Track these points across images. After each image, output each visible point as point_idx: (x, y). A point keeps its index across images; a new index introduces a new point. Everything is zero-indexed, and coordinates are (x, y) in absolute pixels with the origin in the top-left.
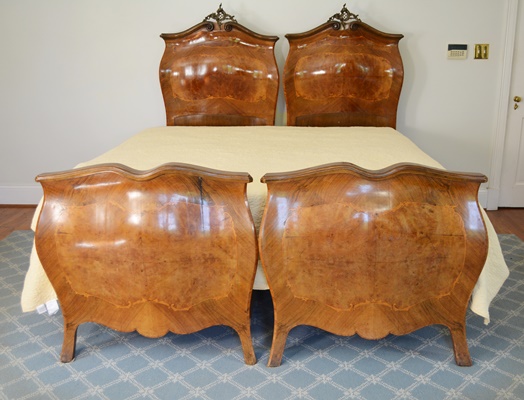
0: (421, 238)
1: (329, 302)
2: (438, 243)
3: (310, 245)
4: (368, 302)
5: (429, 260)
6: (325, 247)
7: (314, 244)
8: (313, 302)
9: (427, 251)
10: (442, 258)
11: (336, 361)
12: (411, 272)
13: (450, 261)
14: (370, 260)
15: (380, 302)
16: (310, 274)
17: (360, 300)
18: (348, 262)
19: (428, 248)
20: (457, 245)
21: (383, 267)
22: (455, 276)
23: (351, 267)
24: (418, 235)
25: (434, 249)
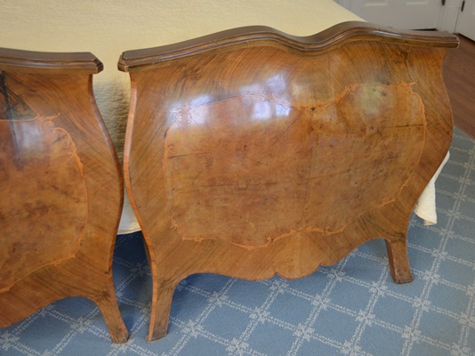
0: (371, 136)
1: (236, 239)
2: (391, 139)
3: (209, 165)
4: (292, 232)
5: (377, 162)
6: (234, 165)
7: (215, 163)
8: (211, 243)
9: (376, 153)
10: (392, 157)
11: (243, 308)
12: (352, 183)
13: (402, 160)
14: (301, 177)
15: (309, 229)
16: (208, 205)
17: (283, 230)
18: (268, 184)
19: (377, 148)
20: (414, 139)
21: (319, 183)
22: (405, 178)
23: (272, 190)
24: (369, 132)
25: (386, 147)
